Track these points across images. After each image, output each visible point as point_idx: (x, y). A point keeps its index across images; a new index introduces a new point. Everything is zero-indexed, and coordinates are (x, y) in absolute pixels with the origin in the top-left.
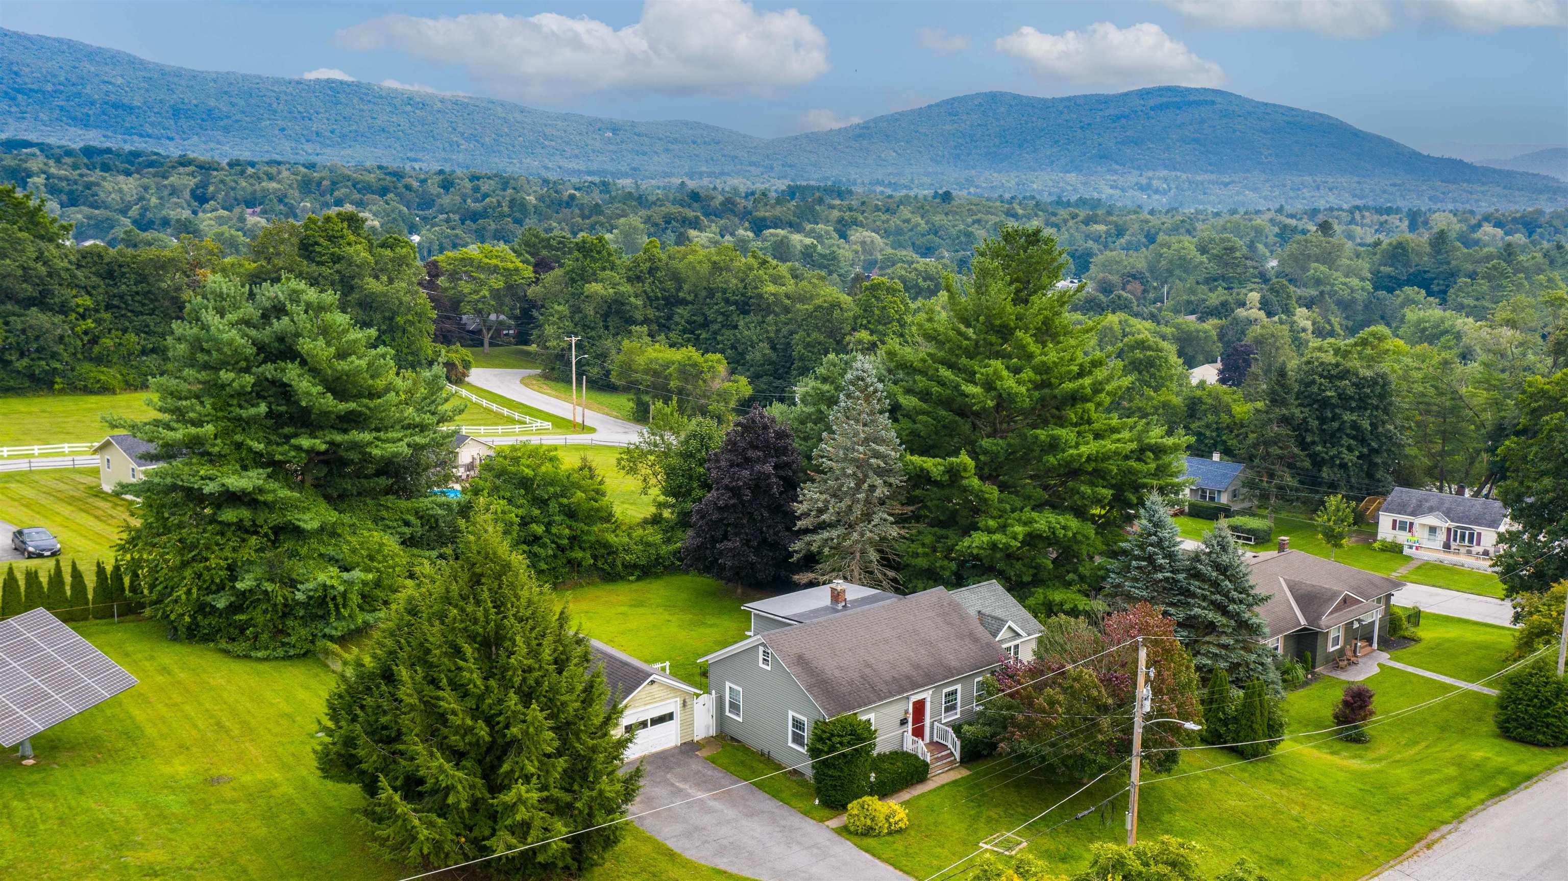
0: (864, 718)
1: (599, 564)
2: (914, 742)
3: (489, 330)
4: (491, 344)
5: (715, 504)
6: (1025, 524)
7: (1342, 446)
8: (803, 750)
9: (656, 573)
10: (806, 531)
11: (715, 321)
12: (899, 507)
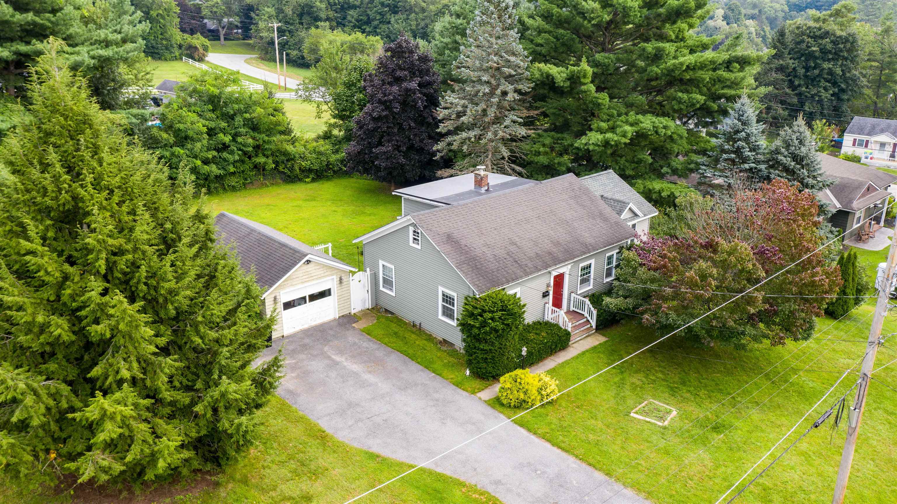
0: (511, 292)
1: (281, 168)
2: (553, 312)
3: (223, 28)
4: (225, 39)
5: (370, 115)
6: (632, 125)
7: (820, 87)
8: (454, 323)
9: (327, 176)
10: (449, 133)
11: (375, 19)
12: (525, 111)
